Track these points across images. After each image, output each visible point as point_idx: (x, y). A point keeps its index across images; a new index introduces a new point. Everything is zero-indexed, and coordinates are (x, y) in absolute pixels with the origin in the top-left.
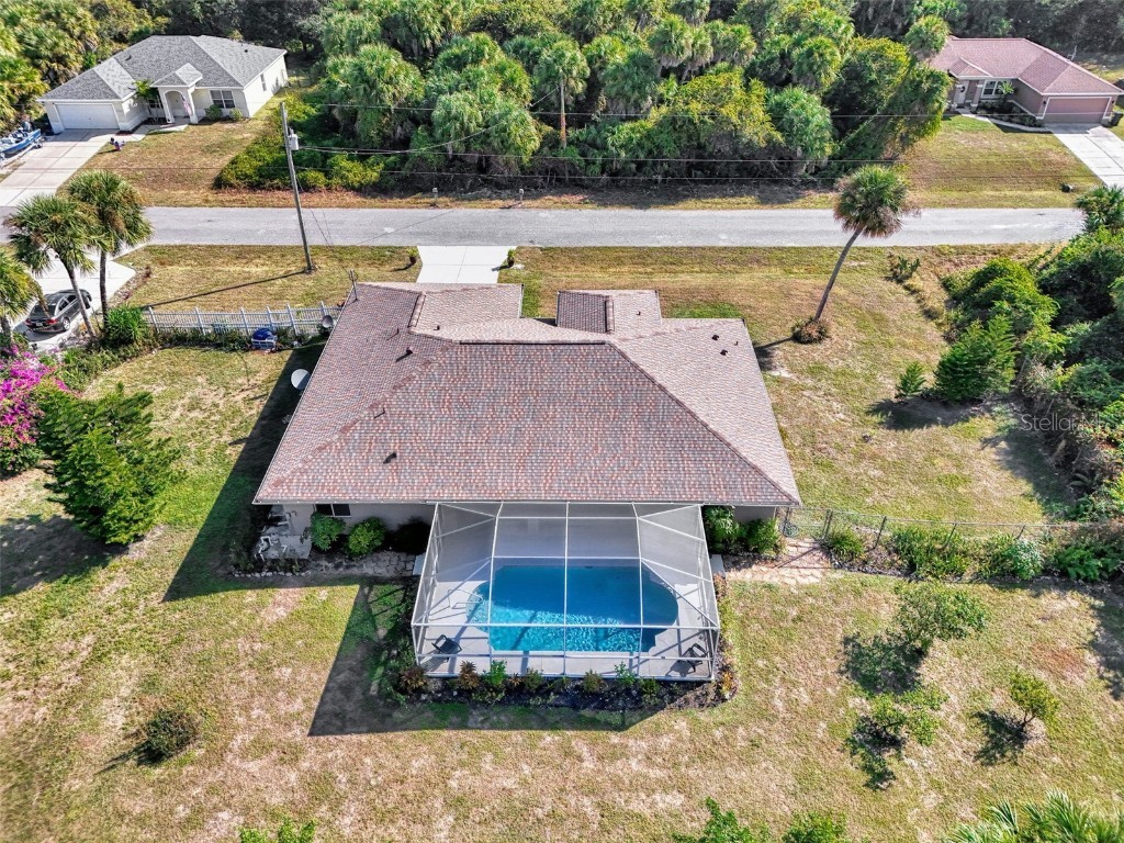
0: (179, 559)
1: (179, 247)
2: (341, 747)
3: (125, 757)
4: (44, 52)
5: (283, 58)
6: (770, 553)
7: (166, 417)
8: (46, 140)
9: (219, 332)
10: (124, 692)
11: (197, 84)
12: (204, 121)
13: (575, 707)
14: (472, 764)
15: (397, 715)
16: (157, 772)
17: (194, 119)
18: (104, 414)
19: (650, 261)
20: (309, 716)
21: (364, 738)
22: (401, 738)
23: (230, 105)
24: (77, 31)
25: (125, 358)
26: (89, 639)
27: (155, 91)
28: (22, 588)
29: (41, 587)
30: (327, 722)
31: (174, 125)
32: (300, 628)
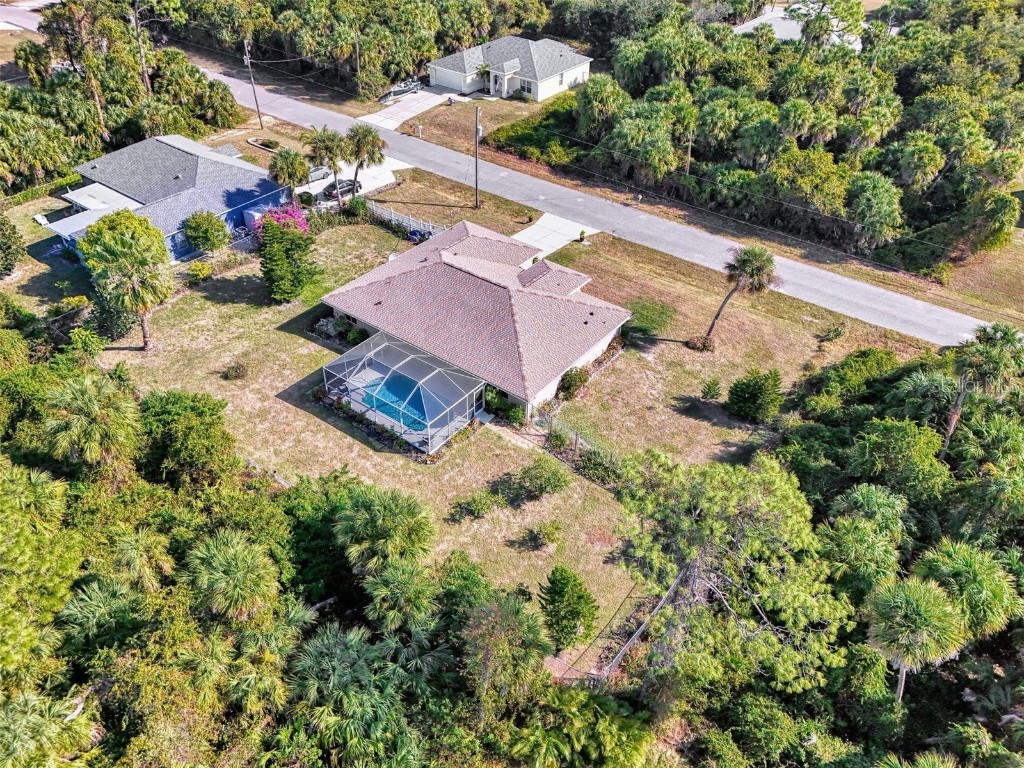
0: (294, 316)
1: (428, 173)
2: (281, 405)
3: (219, 373)
4: (451, 33)
5: (588, 64)
6: (517, 425)
7: (343, 257)
8: (422, 89)
9: (399, 226)
10: (236, 353)
11: (514, 73)
12: (511, 98)
13: (369, 435)
14: (315, 433)
15: (308, 404)
16: (223, 382)
17: (504, 95)
18: (290, 240)
19: (672, 267)
20: (280, 390)
21: (290, 406)
22: (301, 412)
23: (529, 91)
24: (476, 22)
25: (350, 223)
26: (241, 330)
27: (488, 73)
28: (237, 303)
29: (243, 305)
30: (285, 396)
31: (493, 96)
32: (306, 360)
